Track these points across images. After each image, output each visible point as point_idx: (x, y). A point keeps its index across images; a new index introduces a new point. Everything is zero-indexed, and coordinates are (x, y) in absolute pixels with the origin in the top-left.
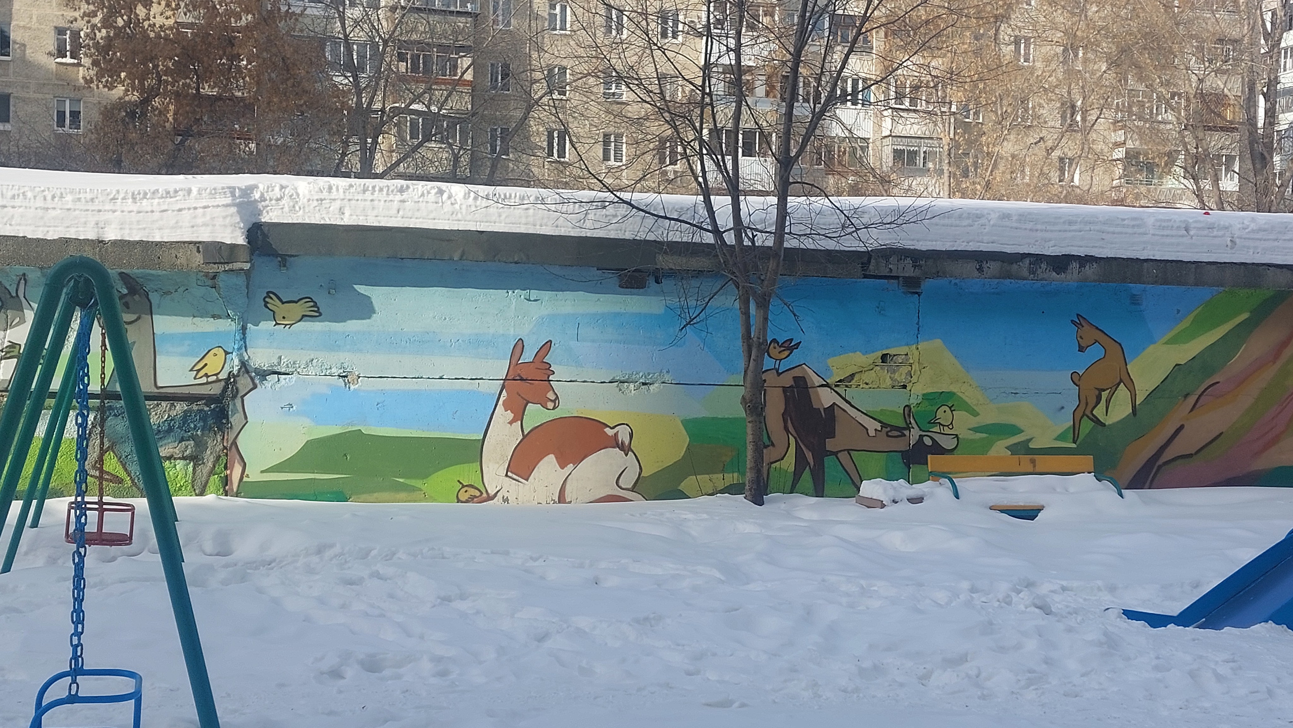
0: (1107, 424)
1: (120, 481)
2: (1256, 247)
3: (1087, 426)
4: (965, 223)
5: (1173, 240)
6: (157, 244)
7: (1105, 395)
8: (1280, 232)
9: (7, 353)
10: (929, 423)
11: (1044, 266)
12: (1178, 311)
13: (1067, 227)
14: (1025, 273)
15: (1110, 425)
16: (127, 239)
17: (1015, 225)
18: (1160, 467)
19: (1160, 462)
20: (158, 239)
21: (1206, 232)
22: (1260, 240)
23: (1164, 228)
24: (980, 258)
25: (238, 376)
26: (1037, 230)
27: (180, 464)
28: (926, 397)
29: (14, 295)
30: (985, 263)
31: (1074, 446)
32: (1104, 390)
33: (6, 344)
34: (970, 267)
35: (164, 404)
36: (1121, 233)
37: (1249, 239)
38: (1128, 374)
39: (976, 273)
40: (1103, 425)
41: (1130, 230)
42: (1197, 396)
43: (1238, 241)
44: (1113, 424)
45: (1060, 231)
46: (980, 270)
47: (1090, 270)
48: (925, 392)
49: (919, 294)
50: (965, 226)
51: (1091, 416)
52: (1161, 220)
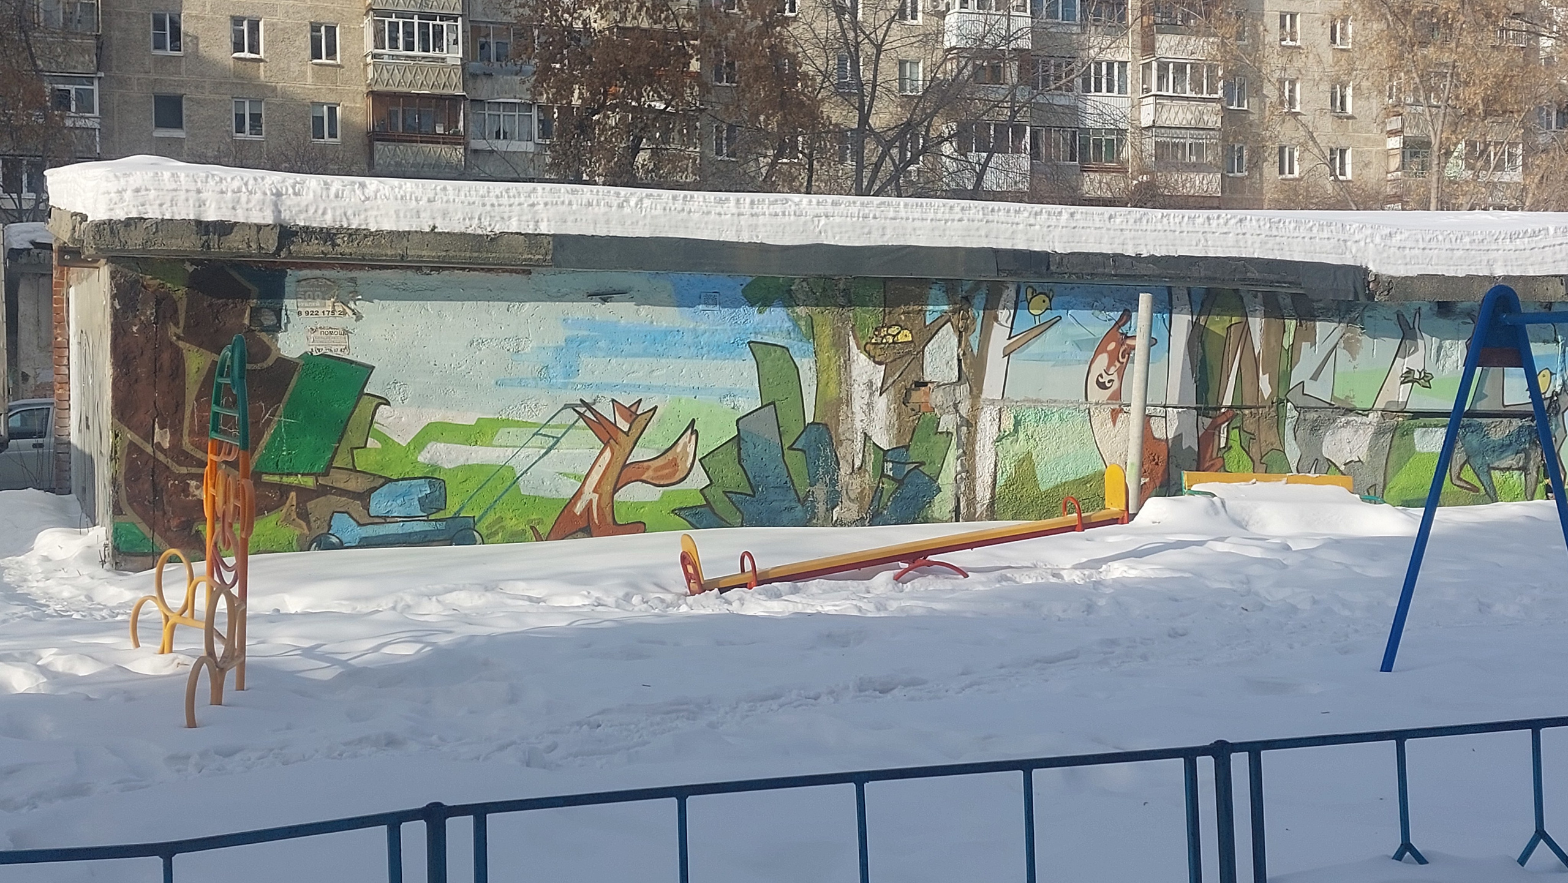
1: (1478, 490)
6: (1534, 277)
9: (1405, 378)
16: (1511, 274)
20: (1532, 274)
25: (1560, 394)
27: (1516, 473)
29: (1412, 326)
33: (1405, 370)
35: (1505, 420)
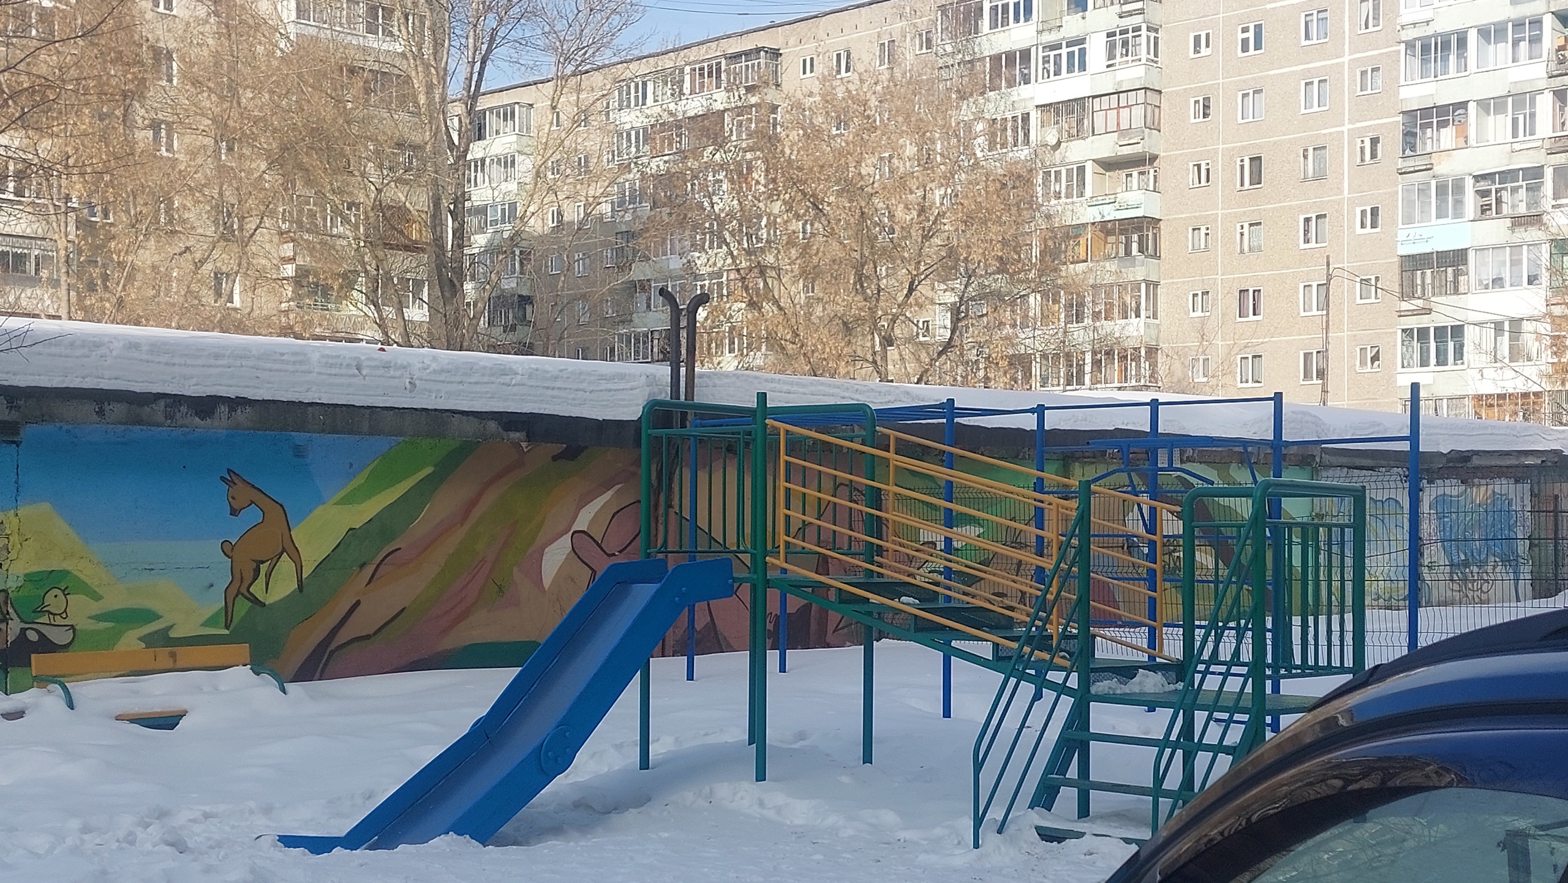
0: (267, 603)
2: (438, 391)
3: (242, 607)
4: (79, 352)
5: (342, 380)
7: (264, 568)
8: (464, 374)
10: (34, 611)
11: (184, 409)
12: (351, 465)
13: (212, 361)
14: (160, 417)
15: (271, 604)
17: (145, 357)
18: (332, 652)
19: (333, 647)
21: (381, 372)
22: (443, 382)
23: (331, 366)
24: (101, 398)
26: (174, 365)
28: (30, 578)
30: (106, 404)
31: (227, 632)
32: (263, 562)
34: (89, 409)
36: (280, 370)
37: (431, 380)
38: (293, 541)
39: (95, 417)
40: (263, 605)
41: (290, 367)
42: (375, 566)
43: (417, 383)
44: (275, 603)
45: (204, 366)
46: (101, 413)
47: (242, 416)
48: (26, 571)
49: (18, 444)
50: (78, 357)
51: (247, 594)
52: (328, 356)
